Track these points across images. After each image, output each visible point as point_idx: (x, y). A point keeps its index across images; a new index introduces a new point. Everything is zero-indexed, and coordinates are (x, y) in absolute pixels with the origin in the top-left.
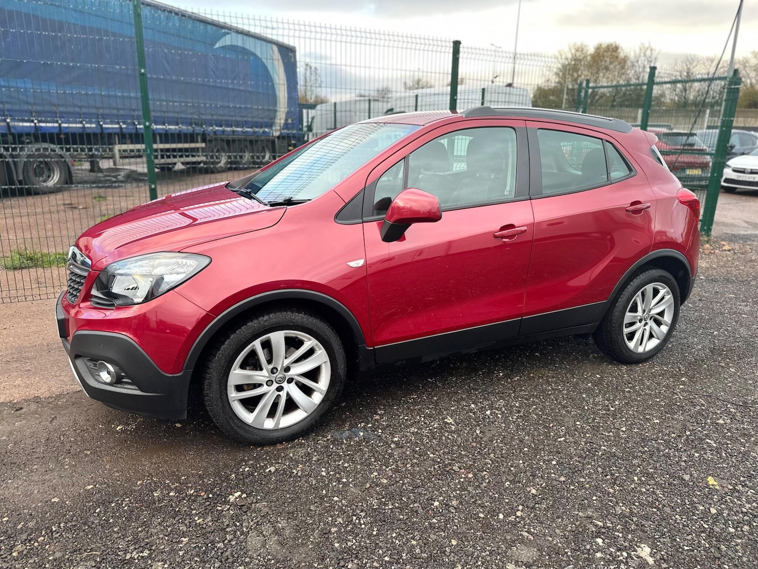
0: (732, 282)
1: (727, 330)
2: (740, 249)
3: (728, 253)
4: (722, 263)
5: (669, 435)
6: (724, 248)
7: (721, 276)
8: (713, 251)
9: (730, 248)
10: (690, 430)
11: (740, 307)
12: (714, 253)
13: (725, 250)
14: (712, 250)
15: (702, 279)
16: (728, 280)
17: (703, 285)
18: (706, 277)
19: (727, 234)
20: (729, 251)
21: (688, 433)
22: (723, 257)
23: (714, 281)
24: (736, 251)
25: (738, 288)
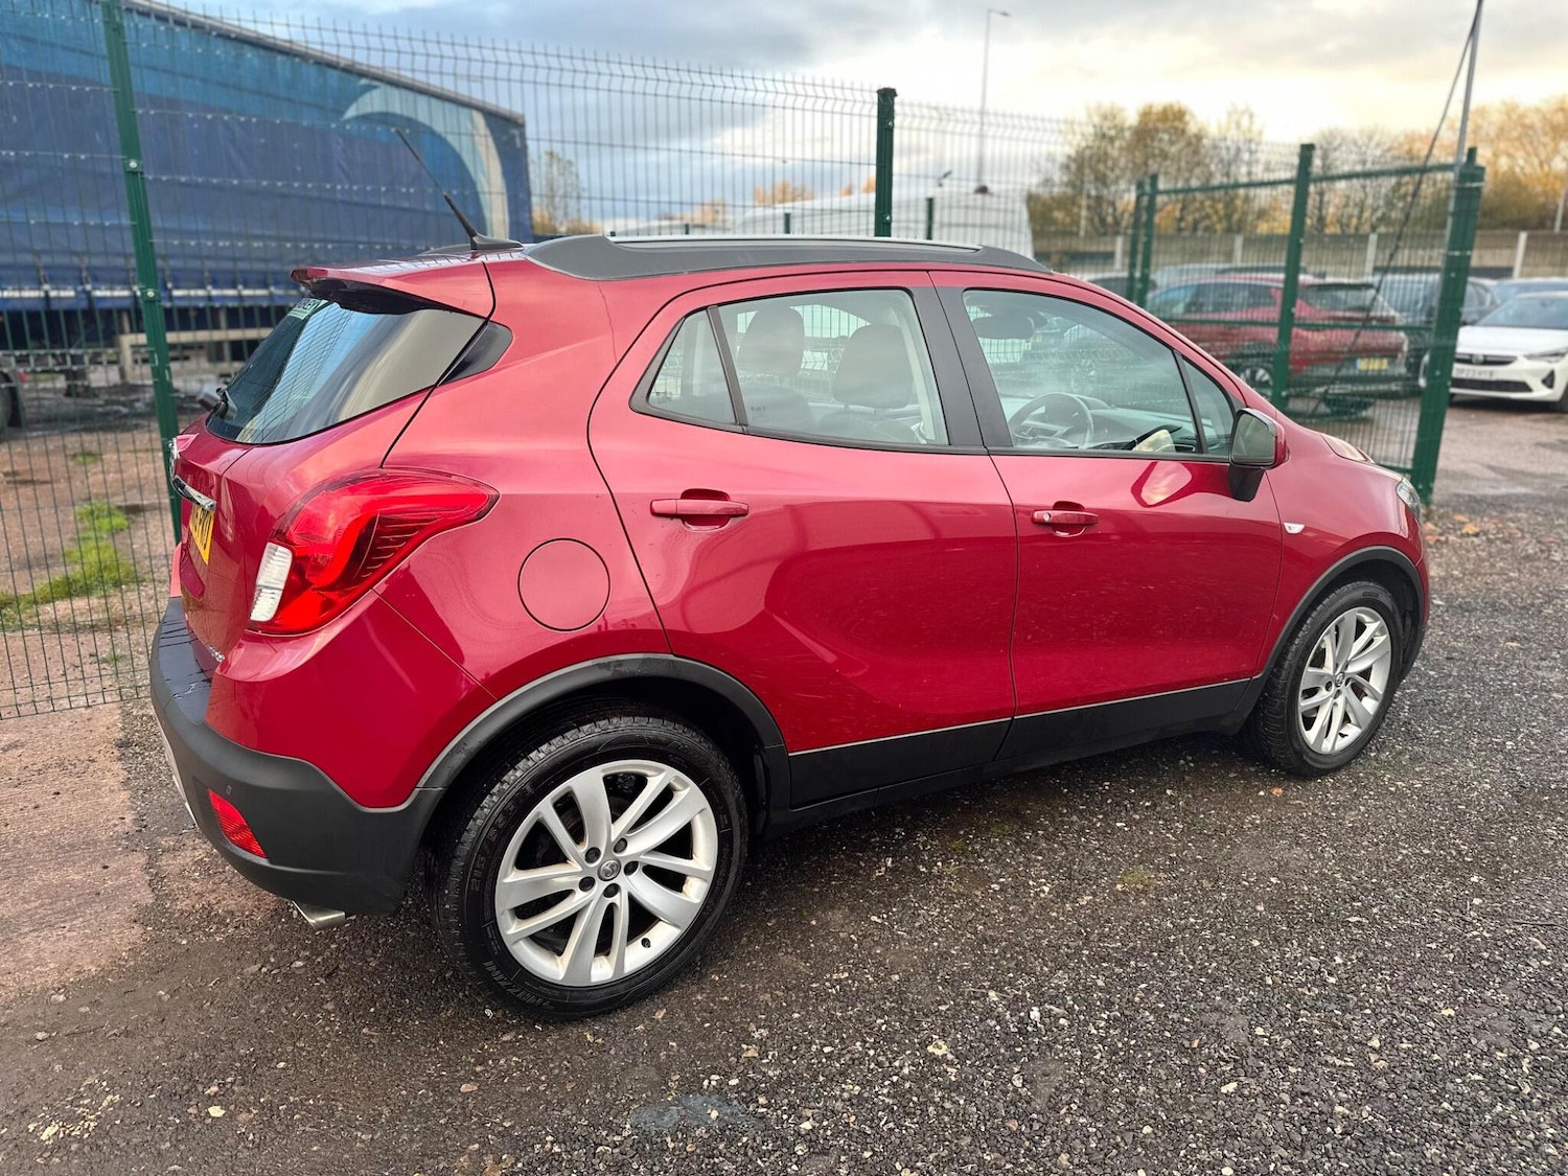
0: (1505, 611)
1: (1531, 736)
2: (1499, 531)
3: (1475, 539)
4: (1470, 566)
5: (1489, 1054)
6: (1464, 531)
7: (1477, 597)
8: (1443, 539)
9: (1477, 530)
10: (1535, 1038)
11: (1540, 673)
12: (1447, 542)
13: (1468, 535)
14: (1441, 535)
15: (1438, 606)
16: (1493, 605)
17: (1444, 620)
18: (1447, 600)
19: (1458, 495)
20: (1476, 535)
21: (1534, 1046)
22: (1468, 551)
23: (1465, 609)
24: (1491, 537)
25: (1520, 624)
